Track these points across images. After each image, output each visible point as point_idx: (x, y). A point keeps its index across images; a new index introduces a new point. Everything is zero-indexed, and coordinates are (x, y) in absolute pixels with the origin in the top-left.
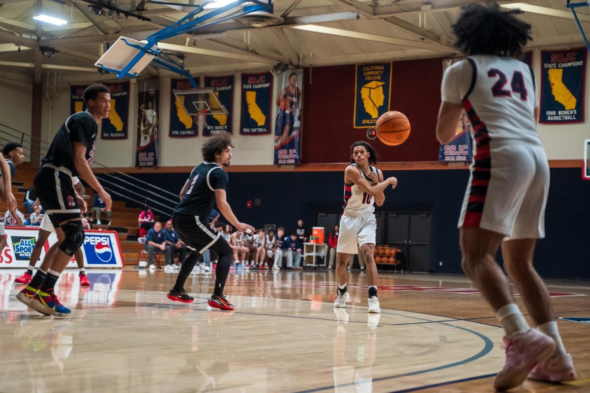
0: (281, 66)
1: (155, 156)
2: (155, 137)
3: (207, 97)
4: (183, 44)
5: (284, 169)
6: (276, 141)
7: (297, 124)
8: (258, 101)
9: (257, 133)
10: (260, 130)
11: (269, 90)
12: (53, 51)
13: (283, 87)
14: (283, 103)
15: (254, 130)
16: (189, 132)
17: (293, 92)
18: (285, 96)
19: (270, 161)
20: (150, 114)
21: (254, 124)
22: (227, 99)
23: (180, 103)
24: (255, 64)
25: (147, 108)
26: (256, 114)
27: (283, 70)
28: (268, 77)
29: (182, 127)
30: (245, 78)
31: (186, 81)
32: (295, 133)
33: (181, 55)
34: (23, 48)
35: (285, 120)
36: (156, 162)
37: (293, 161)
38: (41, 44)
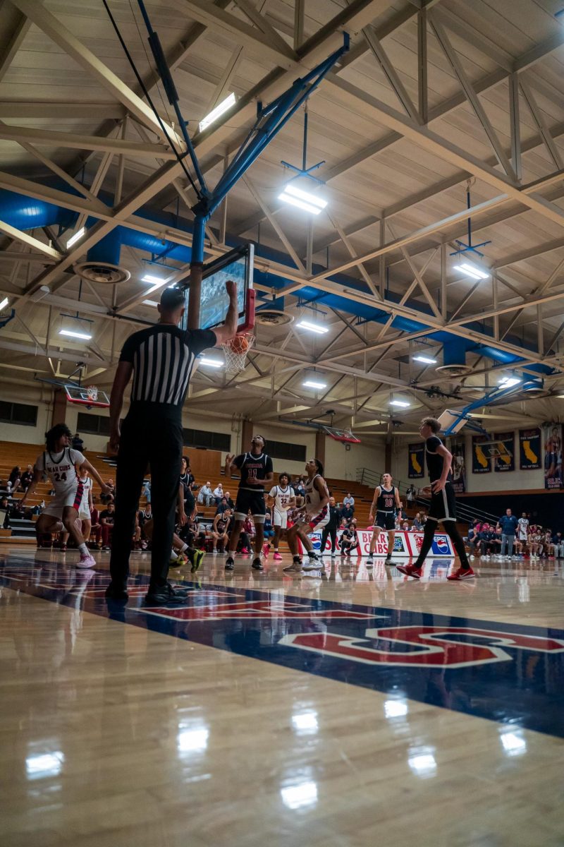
0: (547, 424)
1: (463, 486)
2: (464, 474)
3: (496, 446)
4: (480, 413)
5: (552, 491)
6: (546, 473)
7: (559, 461)
8: (531, 447)
9: (532, 468)
10: (534, 466)
11: (539, 439)
12: (400, 423)
13: (548, 437)
14: (548, 448)
15: (530, 466)
16: (486, 470)
17: (555, 439)
18: (550, 443)
19: (542, 486)
20: (460, 459)
21: (529, 462)
22: (510, 446)
23: (478, 450)
24: (528, 423)
25: (457, 455)
26: (531, 455)
27: (548, 426)
28: (538, 431)
29: (480, 466)
30: (522, 432)
31: (482, 437)
32: (558, 467)
33: (480, 420)
34: (382, 422)
35: (551, 459)
36: (464, 490)
37: (558, 486)
38: (393, 419)
